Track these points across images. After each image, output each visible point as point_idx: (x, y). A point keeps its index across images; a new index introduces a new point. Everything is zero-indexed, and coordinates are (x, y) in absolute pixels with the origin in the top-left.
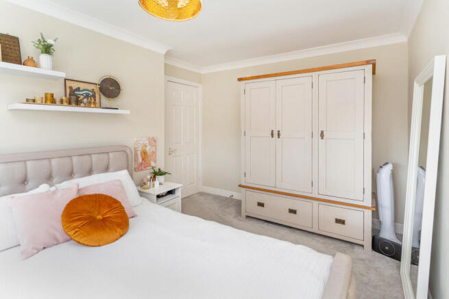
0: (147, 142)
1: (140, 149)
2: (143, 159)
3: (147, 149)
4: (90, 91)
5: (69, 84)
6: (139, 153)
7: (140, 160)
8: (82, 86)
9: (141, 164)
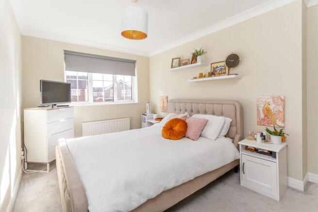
0: (271, 101)
1: (262, 106)
2: (266, 116)
3: (272, 107)
4: (222, 66)
5: (213, 65)
6: (261, 109)
7: (262, 116)
8: (219, 65)
9: (264, 120)
